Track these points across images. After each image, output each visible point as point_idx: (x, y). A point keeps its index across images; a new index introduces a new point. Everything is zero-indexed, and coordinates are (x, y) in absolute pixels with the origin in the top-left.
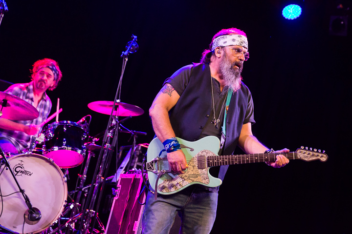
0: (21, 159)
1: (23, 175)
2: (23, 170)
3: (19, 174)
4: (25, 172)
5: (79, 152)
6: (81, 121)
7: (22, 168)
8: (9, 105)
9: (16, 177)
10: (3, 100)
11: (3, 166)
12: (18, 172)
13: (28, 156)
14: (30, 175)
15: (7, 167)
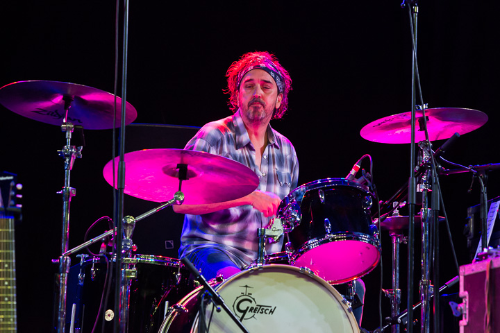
0: (244, 281)
1: (257, 315)
2: (253, 305)
3: (248, 315)
4: (261, 309)
5: (365, 239)
6: (353, 172)
7: (251, 302)
8: (193, 175)
9: (243, 323)
10: (179, 166)
11: (210, 307)
12: (244, 312)
13: (256, 272)
14: (272, 312)
15: (219, 306)
